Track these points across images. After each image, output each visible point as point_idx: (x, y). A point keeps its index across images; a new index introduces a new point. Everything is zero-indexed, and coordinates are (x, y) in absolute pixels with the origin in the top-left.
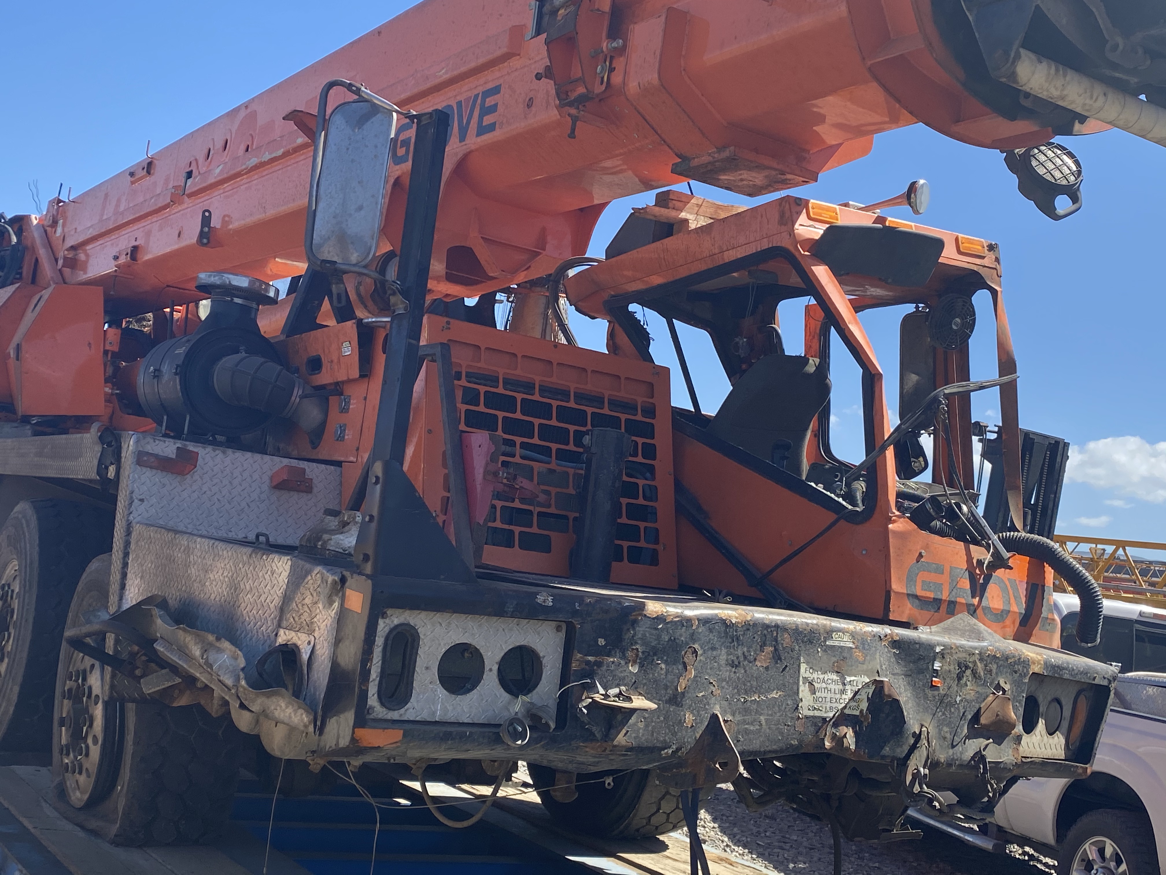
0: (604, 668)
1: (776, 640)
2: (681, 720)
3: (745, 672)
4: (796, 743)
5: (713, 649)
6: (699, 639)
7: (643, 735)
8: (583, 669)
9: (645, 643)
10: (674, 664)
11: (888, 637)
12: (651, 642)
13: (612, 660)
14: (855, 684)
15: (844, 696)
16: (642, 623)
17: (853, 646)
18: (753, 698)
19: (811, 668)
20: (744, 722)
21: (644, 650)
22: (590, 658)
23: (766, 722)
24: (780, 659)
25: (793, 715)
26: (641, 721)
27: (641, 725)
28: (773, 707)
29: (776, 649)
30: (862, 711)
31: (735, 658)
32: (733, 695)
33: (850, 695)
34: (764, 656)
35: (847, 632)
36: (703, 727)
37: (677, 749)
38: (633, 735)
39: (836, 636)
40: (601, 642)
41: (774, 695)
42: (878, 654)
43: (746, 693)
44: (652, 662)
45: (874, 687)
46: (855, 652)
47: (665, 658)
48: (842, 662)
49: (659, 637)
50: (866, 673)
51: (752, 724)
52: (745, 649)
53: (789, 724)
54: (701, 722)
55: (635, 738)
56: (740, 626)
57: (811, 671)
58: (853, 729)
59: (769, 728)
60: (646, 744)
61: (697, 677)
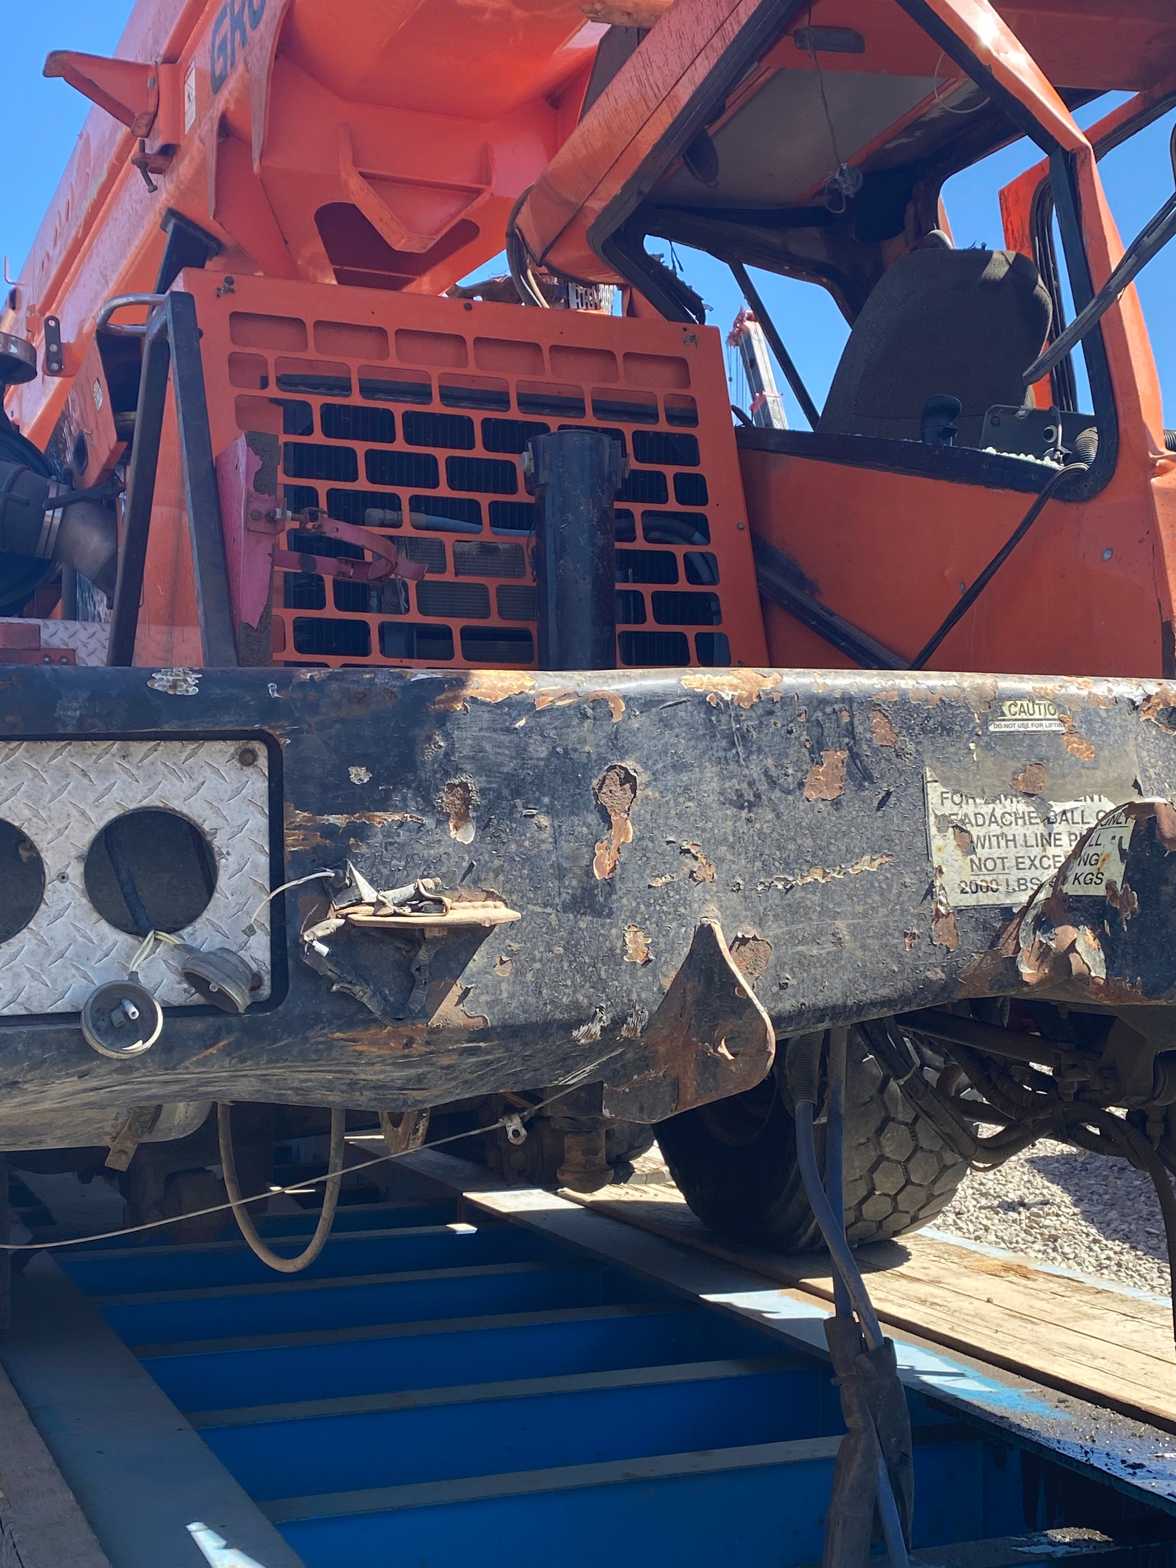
0: (377, 840)
1: (850, 731)
2: (612, 950)
3: (778, 816)
4: (943, 976)
5: (679, 767)
6: (636, 747)
7: (512, 996)
8: (315, 849)
9: (485, 768)
10: (572, 813)
11: (1154, 701)
12: (502, 764)
13: (397, 817)
14: (1077, 817)
15: (1051, 851)
16: (468, 718)
17: (1063, 729)
18: (809, 879)
19: (955, 792)
20: (793, 939)
21: (484, 784)
22: (333, 819)
23: (852, 933)
24: (869, 777)
25: (920, 910)
26: (502, 962)
27: (504, 972)
28: (867, 895)
29: (854, 756)
30: (1110, 886)
31: (745, 786)
32: (753, 876)
33: (1066, 846)
34: (824, 774)
35: (1042, 698)
36: (679, 961)
37: (613, 1020)
38: (483, 998)
39: (1014, 709)
40: (359, 775)
41: (865, 865)
42: (1132, 742)
43: (788, 866)
44: (511, 813)
45: (1131, 823)
46: (1069, 743)
47: (546, 800)
48: (1035, 770)
49: (521, 752)
50: (1103, 790)
51: (815, 941)
52: (770, 762)
53: (915, 931)
54: (672, 949)
55: (490, 1005)
56: (746, 705)
57: (957, 799)
58: (1093, 930)
59: (863, 947)
60: (522, 1017)
61: (641, 839)
